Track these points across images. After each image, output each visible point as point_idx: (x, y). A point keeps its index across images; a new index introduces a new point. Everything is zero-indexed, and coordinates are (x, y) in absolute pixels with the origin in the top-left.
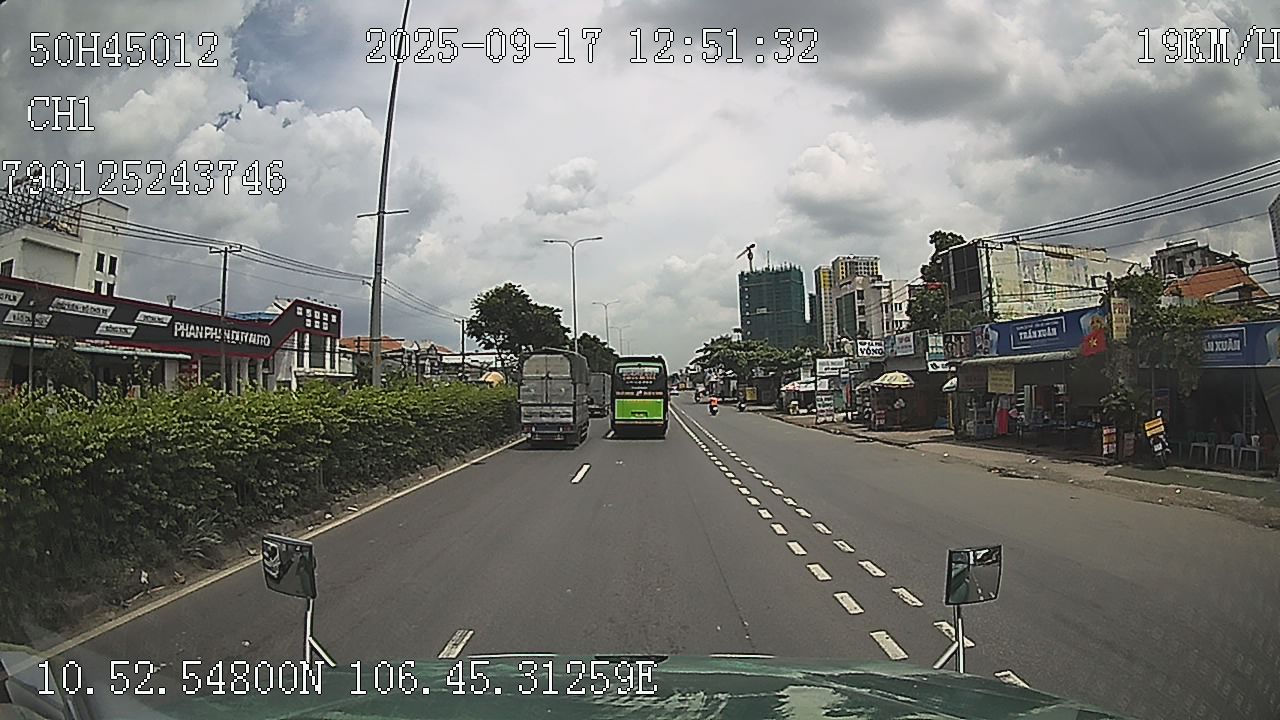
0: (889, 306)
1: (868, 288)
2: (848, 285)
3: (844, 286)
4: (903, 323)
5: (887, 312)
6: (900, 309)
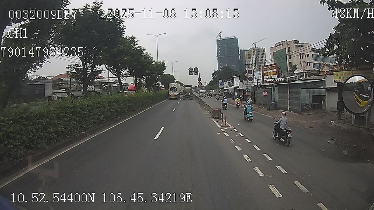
0: (304, 56)
1: (293, 46)
2: (281, 45)
3: (279, 46)
4: (310, 63)
5: (302, 58)
6: (309, 57)
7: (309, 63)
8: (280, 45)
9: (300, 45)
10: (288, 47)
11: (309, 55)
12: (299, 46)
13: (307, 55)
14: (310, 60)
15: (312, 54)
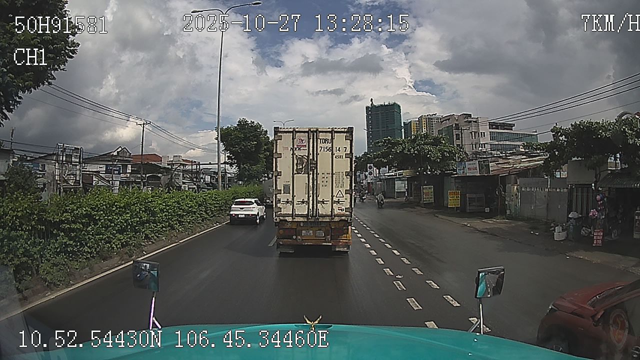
0: (477, 134)
1: (462, 122)
2: (448, 121)
3: (445, 122)
4: (486, 145)
5: (475, 138)
6: (484, 136)
7: (484, 144)
8: (446, 120)
9: (471, 120)
10: (456, 124)
11: (484, 133)
12: (471, 122)
13: (482, 135)
14: (487, 139)
15: (490, 132)
